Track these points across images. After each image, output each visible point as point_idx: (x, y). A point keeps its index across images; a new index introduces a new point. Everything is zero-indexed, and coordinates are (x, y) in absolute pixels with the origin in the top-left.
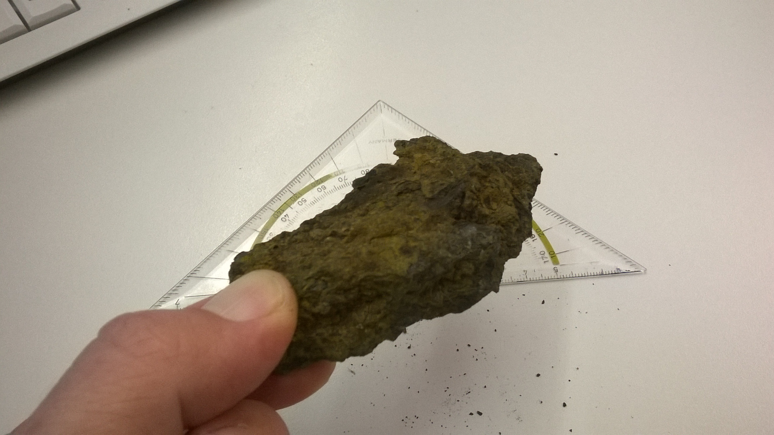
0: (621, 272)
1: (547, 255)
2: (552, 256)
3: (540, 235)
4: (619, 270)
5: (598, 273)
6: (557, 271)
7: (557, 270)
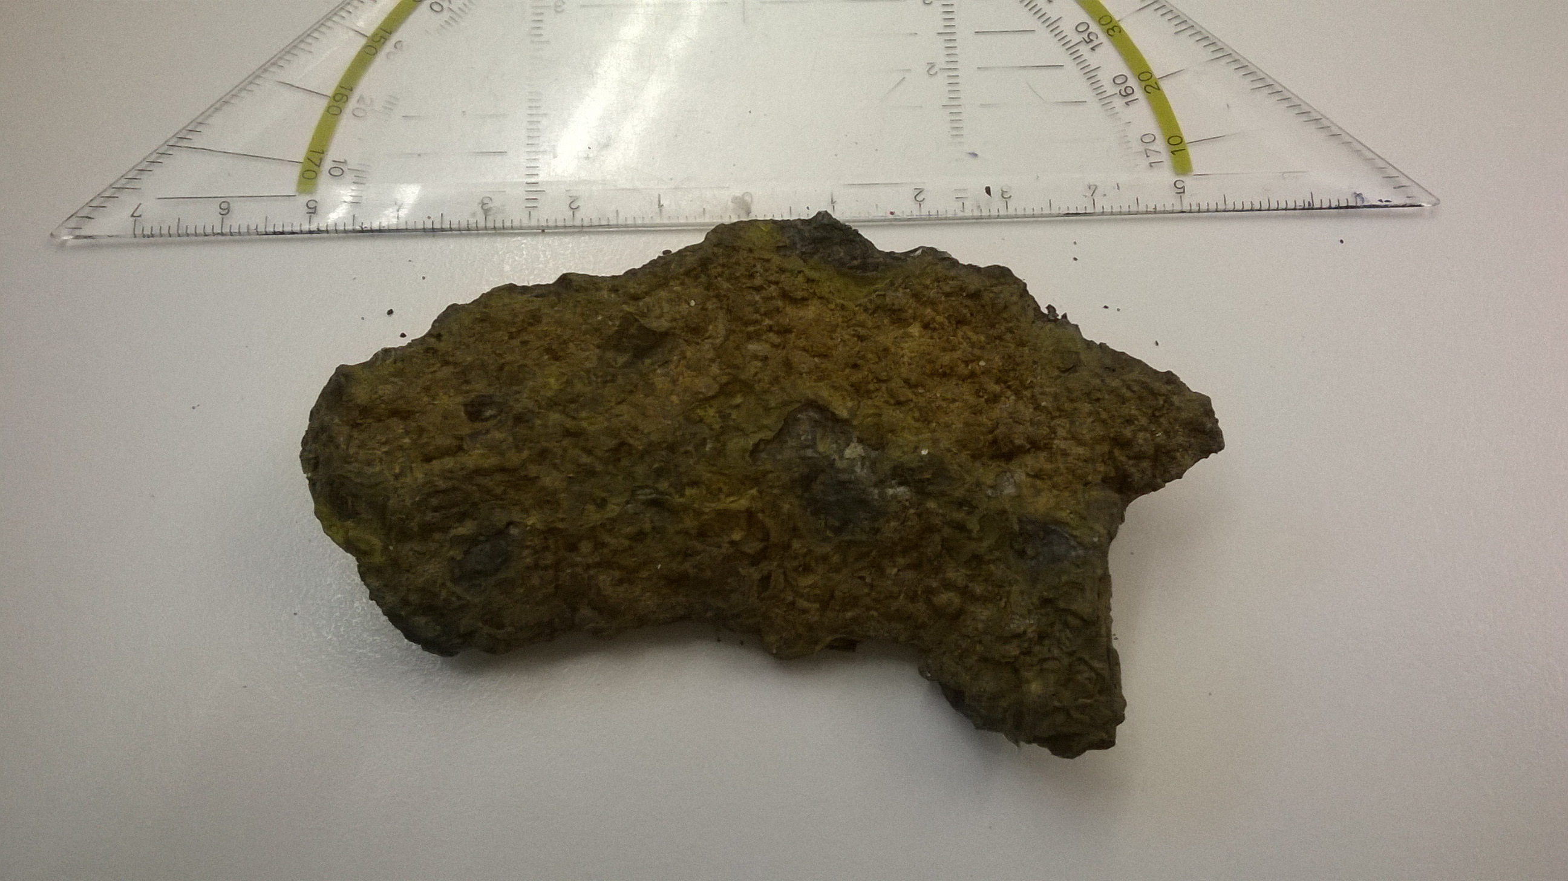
0: (1366, 204)
1: (1160, 145)
2: (1177, 148)
3: (1149, 89)
4: (1359, 200)
5: (1298, 204)
6: (1181, 191)
7: (1183, 187)
